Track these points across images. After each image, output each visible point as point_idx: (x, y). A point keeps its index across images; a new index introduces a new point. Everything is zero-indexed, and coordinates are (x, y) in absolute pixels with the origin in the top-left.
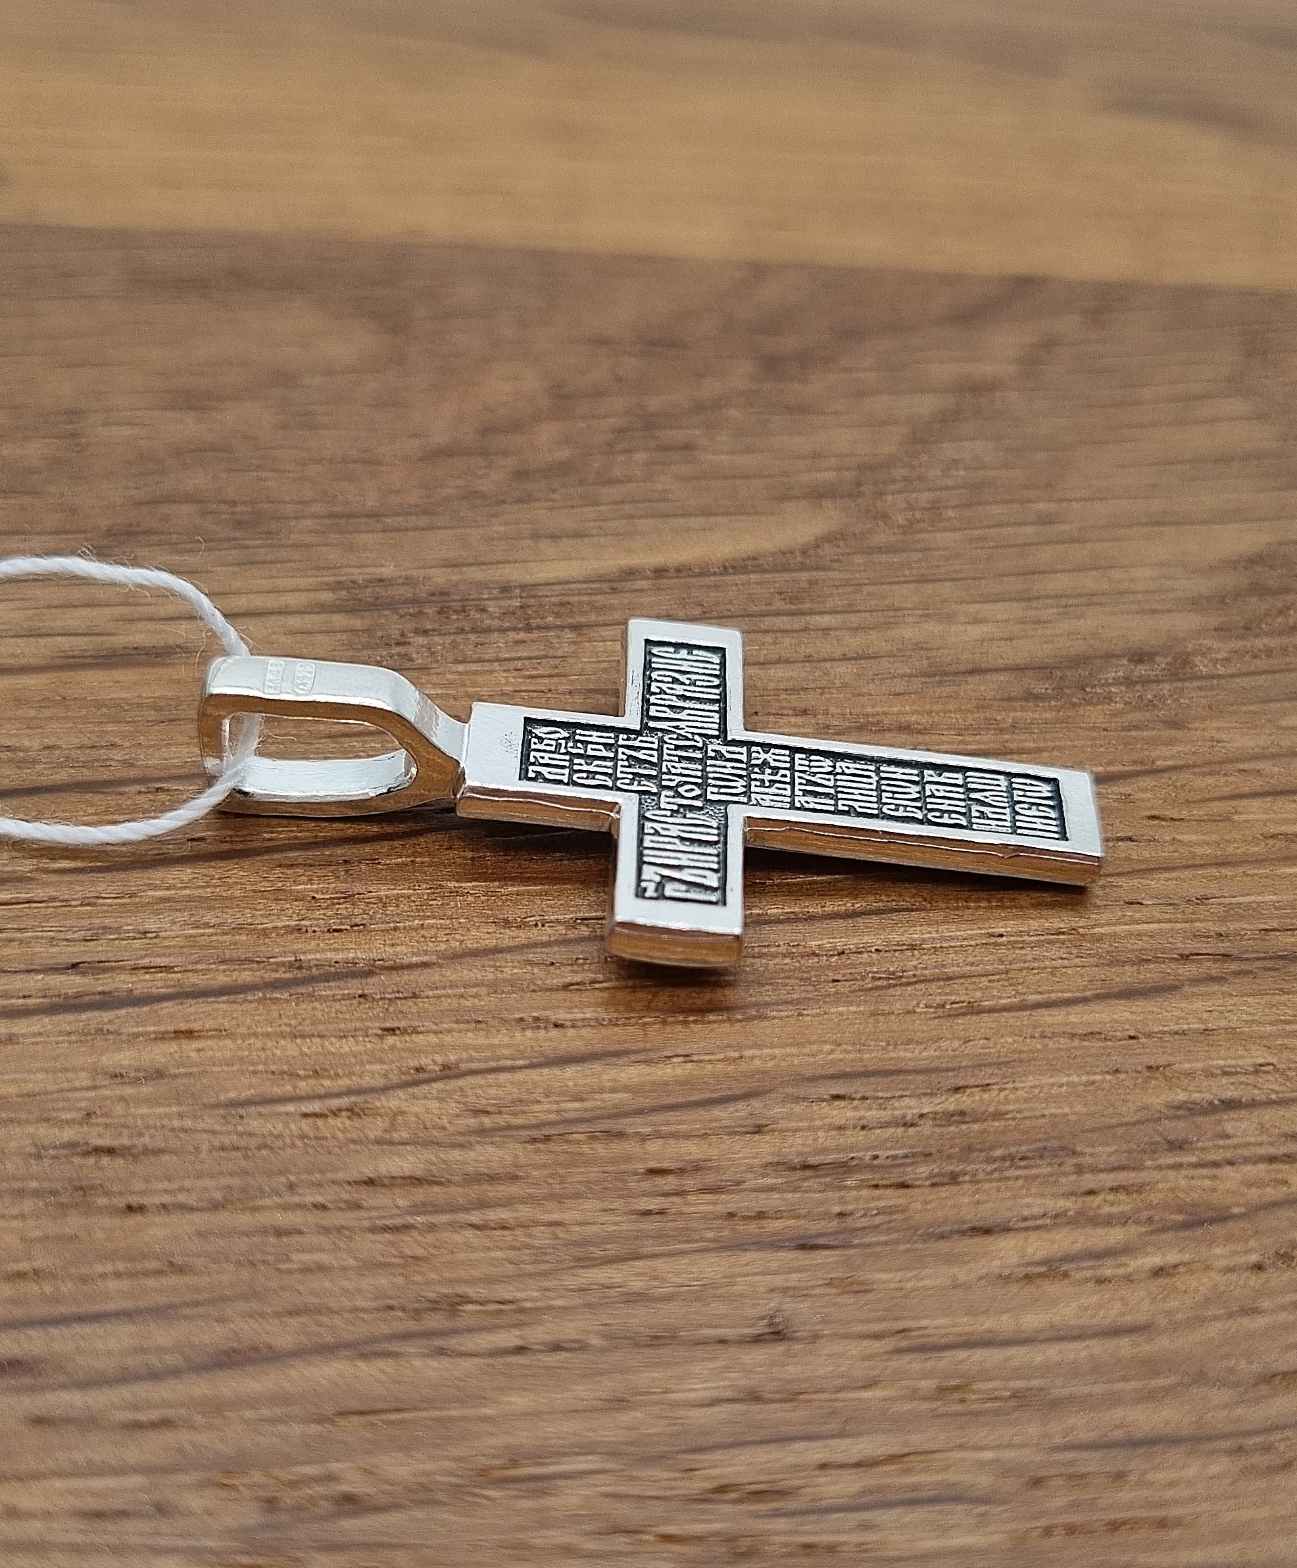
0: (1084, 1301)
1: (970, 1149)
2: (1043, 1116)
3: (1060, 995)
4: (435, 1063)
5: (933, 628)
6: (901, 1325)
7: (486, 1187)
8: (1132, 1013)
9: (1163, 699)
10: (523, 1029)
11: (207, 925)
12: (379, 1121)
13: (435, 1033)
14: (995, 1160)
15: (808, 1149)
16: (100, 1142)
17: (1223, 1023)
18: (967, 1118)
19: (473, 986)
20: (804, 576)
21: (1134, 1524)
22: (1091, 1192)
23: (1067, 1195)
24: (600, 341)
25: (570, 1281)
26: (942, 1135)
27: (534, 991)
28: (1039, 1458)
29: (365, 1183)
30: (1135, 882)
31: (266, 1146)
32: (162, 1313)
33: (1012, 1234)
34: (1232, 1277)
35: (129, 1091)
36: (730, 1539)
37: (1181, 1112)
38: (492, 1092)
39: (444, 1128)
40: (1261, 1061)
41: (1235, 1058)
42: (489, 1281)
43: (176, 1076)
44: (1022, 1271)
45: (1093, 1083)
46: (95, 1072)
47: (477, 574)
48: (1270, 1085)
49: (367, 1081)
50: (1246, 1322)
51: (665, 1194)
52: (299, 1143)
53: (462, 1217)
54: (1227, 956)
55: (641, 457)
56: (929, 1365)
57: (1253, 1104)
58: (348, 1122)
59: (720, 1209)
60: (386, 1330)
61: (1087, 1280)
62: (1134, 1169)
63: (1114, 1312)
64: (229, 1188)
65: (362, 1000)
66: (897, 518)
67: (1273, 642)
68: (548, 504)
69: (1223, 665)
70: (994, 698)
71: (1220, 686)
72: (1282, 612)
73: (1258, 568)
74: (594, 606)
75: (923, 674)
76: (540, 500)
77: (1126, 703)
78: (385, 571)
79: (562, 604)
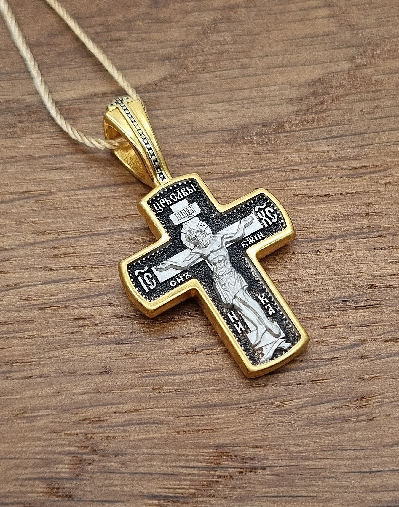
4: (13, 283)
5: (196, 114)
6: (145, 369)
7: (25, 325)
9: (271, 141)
10: (41, 271)
13: (14, 273)
19: (27, 256)
20: (155, 94)
25: (48, 355)
27: (46, 258)
28: (180, 410)
33: (183, 339)
36: (85, 435)
38: (29, 293)
39: (14, 305)
51: (79, 327)
53: (17, 335)
56: (151, 381)
59: (95, 331)
61: (204, 354)
66: (192, 68)
67: (316, 116)
68: (69, 67)
69: (296, 127)
70: (212, 143)
71: (293, 136)
72: (322, 103)
73: (318, 85)
74: (80, 109)
75: (189, 134)
76: (66, 65)
77: (258, 143)
78: (11, 97)
79: (70, 109)
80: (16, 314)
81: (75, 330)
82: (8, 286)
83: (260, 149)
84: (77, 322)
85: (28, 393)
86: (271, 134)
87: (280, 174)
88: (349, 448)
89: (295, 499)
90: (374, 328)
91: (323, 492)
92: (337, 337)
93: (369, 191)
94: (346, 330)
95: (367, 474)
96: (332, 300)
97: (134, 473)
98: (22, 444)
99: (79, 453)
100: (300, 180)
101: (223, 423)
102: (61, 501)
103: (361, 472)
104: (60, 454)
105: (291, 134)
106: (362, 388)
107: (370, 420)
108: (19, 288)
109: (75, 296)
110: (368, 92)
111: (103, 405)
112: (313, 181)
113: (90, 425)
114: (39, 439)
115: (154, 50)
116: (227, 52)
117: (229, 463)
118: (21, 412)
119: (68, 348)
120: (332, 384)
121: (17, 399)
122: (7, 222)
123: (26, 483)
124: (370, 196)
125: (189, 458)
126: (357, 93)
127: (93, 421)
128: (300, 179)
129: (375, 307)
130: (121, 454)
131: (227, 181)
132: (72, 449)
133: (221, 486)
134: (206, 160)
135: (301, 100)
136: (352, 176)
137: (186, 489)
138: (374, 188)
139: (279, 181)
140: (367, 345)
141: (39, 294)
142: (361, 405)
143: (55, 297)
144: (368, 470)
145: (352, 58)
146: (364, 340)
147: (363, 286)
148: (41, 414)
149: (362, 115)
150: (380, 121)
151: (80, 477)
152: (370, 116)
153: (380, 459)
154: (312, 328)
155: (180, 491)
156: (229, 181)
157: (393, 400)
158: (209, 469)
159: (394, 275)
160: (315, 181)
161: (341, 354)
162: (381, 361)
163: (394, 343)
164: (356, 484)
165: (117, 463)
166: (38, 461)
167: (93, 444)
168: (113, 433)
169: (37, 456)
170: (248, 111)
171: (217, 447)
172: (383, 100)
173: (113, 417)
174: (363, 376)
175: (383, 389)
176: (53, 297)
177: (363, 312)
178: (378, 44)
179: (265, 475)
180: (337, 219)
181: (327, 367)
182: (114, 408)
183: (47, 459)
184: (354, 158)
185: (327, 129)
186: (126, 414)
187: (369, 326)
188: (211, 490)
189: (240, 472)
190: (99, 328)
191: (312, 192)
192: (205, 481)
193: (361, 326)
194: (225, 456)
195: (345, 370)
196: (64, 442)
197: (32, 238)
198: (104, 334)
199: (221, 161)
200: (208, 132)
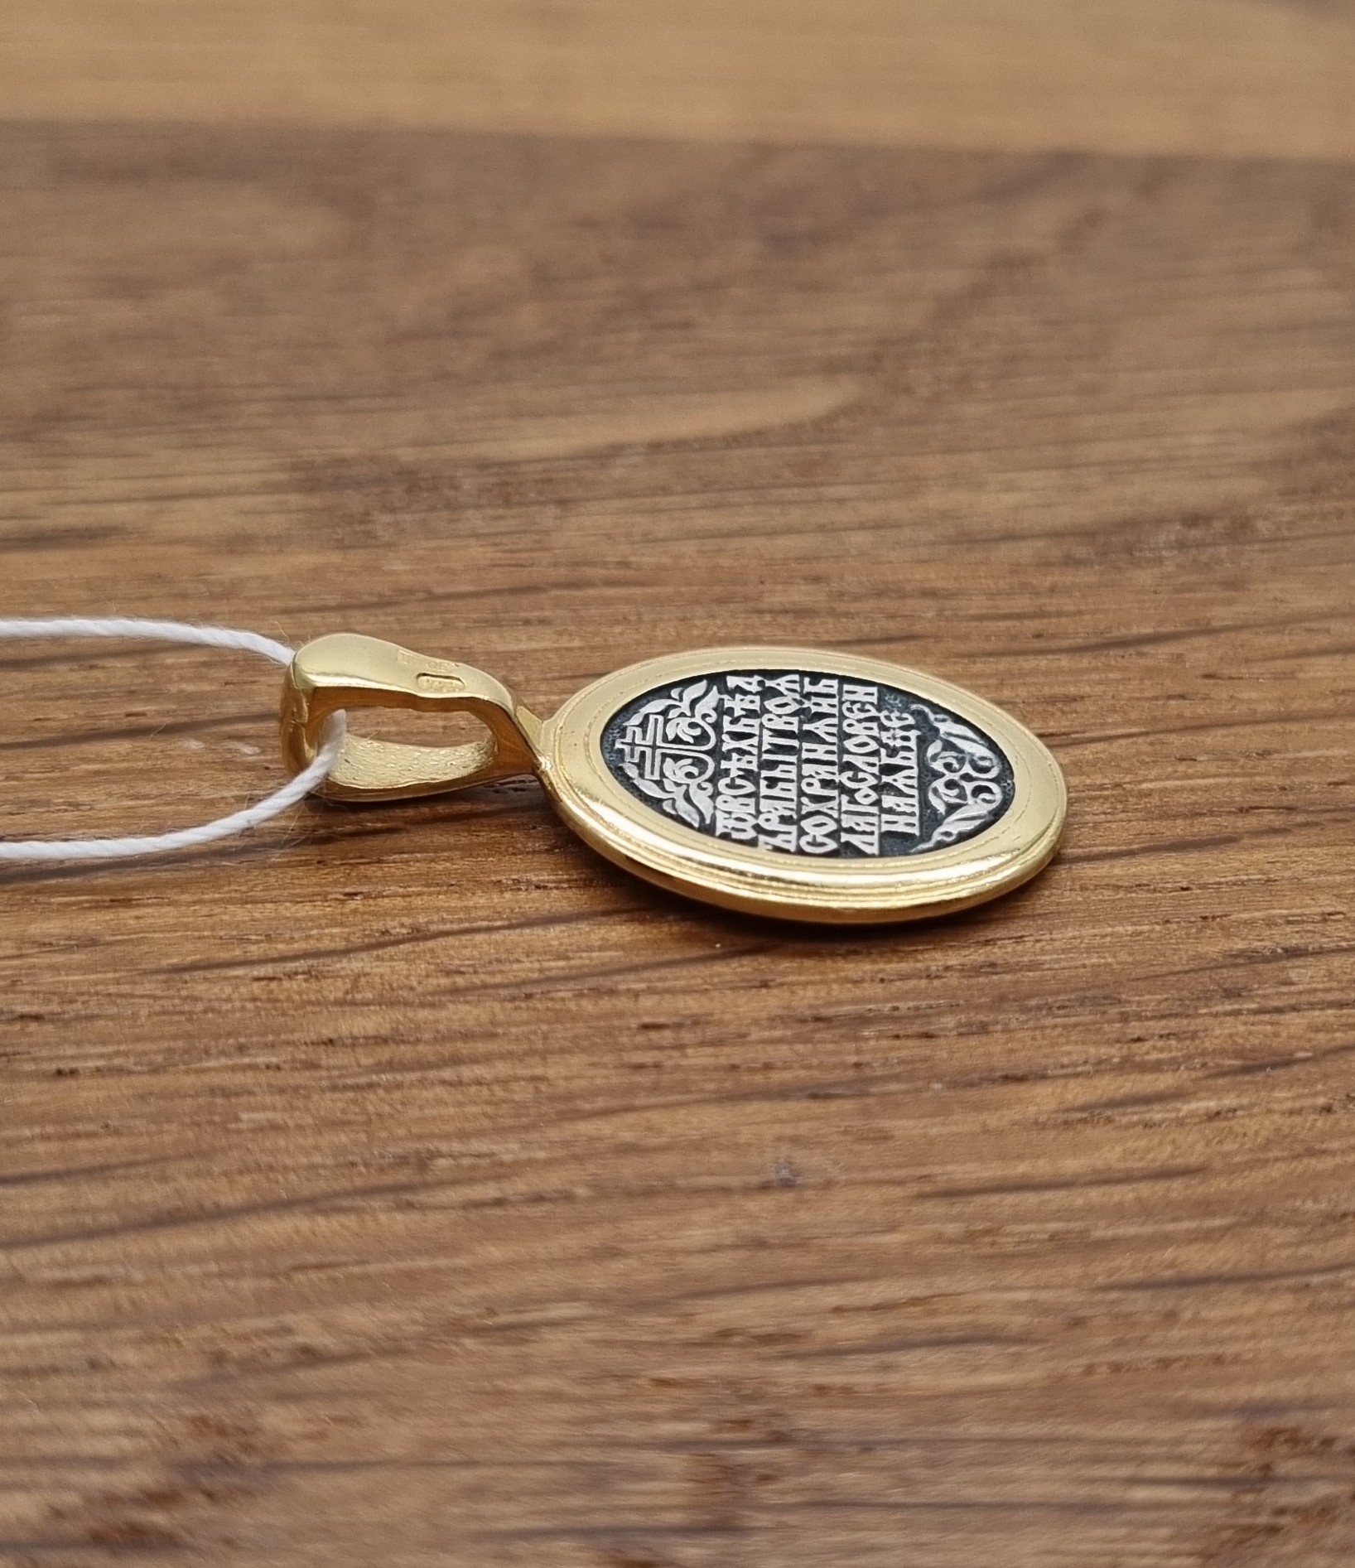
0: (1130, 1144)
1: (1002, 998)
2: (1084, 966)
3: (1103, 848)
4: (402, 925)
5: (960, 498)
6: (925, 1171)
7: (460, 1045)
8: (1184, 864)
9: (1220, 562)
10: (502, 892)
11: (147, 797)
12: (339, 982)
13: (403, 896)
14: (1030, 1010)
15: (820, 1002)
16: (27, 1009)
17: (1287, 874)
18: (998, 970)
19: (445, 851)
20: (815, 449)
21: (1188, 1361)
22: (1139, 1040)
23: (1108, 1043)
24: (588, 223)
25: (554, 1134)
26: (969, 987)
27: (514, 854)
28: (1081, 1298)
29: (325, 1044)
30: (1189, 739)
31: (212, 1010)
32: (97, 1172)
33: (1048, 1082)
34: (1297, 1120)
35: (59, 958)
36: (732, 1383)
37: (1241, 961)
38: (466, 952)
39: (412, 989)
40: (1330, 909)
41: (1301, 907)
42: (463, 1135)
43: (110, 944)
44: (1062, 1117)
45: (1141, 933)
46: (22, 941)
47: (451, 452)
48: (1337, 933)
49: (326, 944)
50: (1315, 1164)
51: (661, 1048)
52: (250, 1005)
53: (432, 1074)
54: (1290, 809)
55: (634, 336)
56: (955, 1210)
57: (1320, 952)
58: (304, 985)
59: (723, 1061)
60: (347, 1185)
61: (1135, 1125)
62: (1187, 1016)
63: (1165, 1155)
64: (170, 1050)
65: (320, 866)
67: (1345, 505)
69: (1290, 530)
70: (1031, 564)
71: (1287, 550)
73: (1329, 432)
75: (953, 542)
76: (521, 380)
77: (1181, 566)
79: (547, 481)
80: (424, 1014)
81: (648, 1058)
82: (386, 932)
83: (1191, 579)
84: (654, 1035)
86: (1214, 544)
87: (1272, 639)
99: (716, 1443)
100: (1340, 657)
104: (642, 1446)
105: (1279, 545)
111: (788, 1285)
113: (748, 1351)
117: (1308, 1465)
119: (631, 1111)
121: (455, 1269)
123: (520, 1547)
125: (1149, 1450)
127: (756, 1337)
128: (1340, 651)
130: (883, 1444)
131: (1104, 655)
132: (686, 1427)
134: (1022, 603)
135: (1288, 466)
137: (1157, 1555)
139: (1274, 658)
141: (502, 956)
143: (560, 964)
148: (554, 1315)
151: (734, 1523)
156: (1108, 655)
158: (1234, 1486)
165: (870, 1471)
169: (554, 1456)
170: (1130, 491)
173: (831, 1326)
176: (553, 964)
182: (832, 1297)
183: (595, 1465)
186: (880, 1311)
190: (735, 1053)
192: (1227, 1528)
194: (1286, 1441)
198: (756, 1069)
199: (1072, 608)
200: (1010, 536)
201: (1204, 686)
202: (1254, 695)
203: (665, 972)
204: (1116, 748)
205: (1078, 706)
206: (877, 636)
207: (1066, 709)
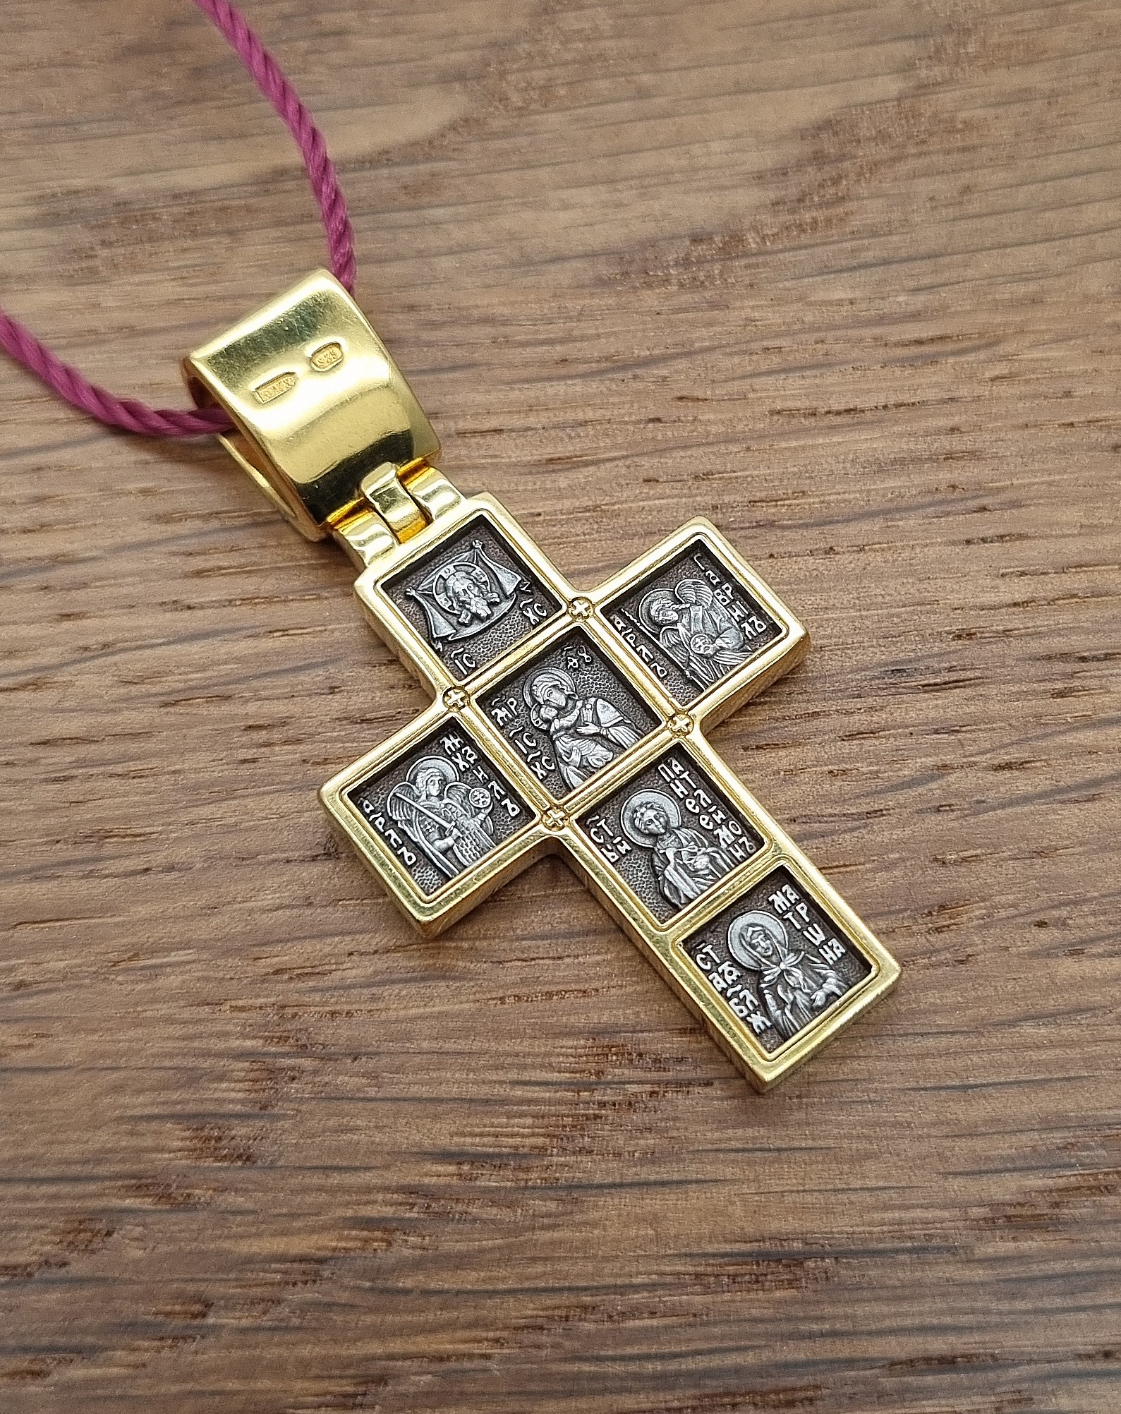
4: (98, 643)
7: (130, 744)
9: (713, 279)
10: (165, 611)
12: (55, 693)
15: (366, 707)
19: (129, 576)
20: (423, 168)
25: (186, 818)
27: (175, 578)
29: (43, 743)
30: (656, 461)
38: (138, 665)
39: (101, 697)
42: (128, 819)
47: (154, 182)
49: (48, 660)
51: (259, 746)
55: (302, 45)
58: (33, 694)
59: (297, 757)
60: (53, 859)
66: (516, 99)
67: (820, 215)
68: (219, 103)
69: (773, 242)
70: (569, 287)
71: (765, 265)
72: (836, 181)
73: (824, 136)
74: (249, 210)
75: (514, 265)
76: (212, 99)
77: (681, 285)
78: (79, 183)
79: (223, 209)
80: (107, 719)
81: (250, 754)
82: (86, 649)
83: (687, 298)
84: (255, 735)
85: (142, 911)
86: (713, 260)
87: (736, 360)
88: (911, 1031)
89: (784, 1155)
90: (968, 735)
91: (850, 1137)
92: (878, 759)
93: (952, 399)
94: (900, 742)
95: (956, 1094)
96: (866, 669)
97: (398, 1100)
98: (131, 1033)
99: (265, 1054)
100: (783, 376)
101: (610, 975)
102: (227, 1168)
103: (940, 1088)
104: (220, 1055)
105: (761, 259)
106: (941, 884)
107: (961, 962)
108: (113, 654)
109: (245, 672)
110: (948, 152)
111: (322, 936)
112: (816, 377)
113: (292, 985)
114: (169, 1020)
115: (424, 57)
116: (602, 57)
117: (626, 1071)
118: (126, 956)
119: (235, 798)
120: (869, 875)
121: (116, 924)
122: (80, 493)
123: (142, 1127)
124: (954, 410)
125: (529, 1061)
126: (920, 155)
127: (298, 975)
128: (784, 371)
129: (970, 685)
130: (365, 1054)
131: (609, 379)
132: (249, 1043)
133: (607, 1127)
134: (557, 330)
135: (785, 174)
136: (909, 362)
137: (523, 1136)
138: (964, 391)
139: (733, 379)
140: (952, 778)
141: (162, 669)
142: (939, 924)
143: (199, 675)
144: (957, 1082)
145: (907, 67)
146: (945, 766)
147: (940, 633)
148: (176, 959)
149: (932, 209)
150: (977, 223)
151: (270, 1111)
152: (951, 212)
153: (985, 1056)
154: (819, 740)
155: (511, 1141)
156: (612, 380)
157: (1016, 912)
158: (578, 1087)
159: (1015, 605)
160: (822, 375)
161: (889, 801)
162: (985, 817)
163: (1016, 773)
164: (929, 1117)
165: (357, 1075)
166: (171, 1072)
167: (301, 1030)
168: (346, 1002)
170: (657, 206)
171: (595, 1033)
172: (985, 171)
173: (345, 966)
174: (944, 853)
175: (990, 886)
176: (195, 675)
177: (942, 698)
178: (969, 30)
179: (712, 1099)
180: (876, 468)
181: (855, 834)
182: (347, 943)
183: (192, 1069)
184: (915, 316)
185: (848, 245)
186: (377, 956)
187: (958, 731)
188: (583, 1136)
189: (652, 1094)
190: (305, 749)
191: (815, 404)
192: (568, 1116)
193: (936, 732)
194: (616, 1054)
195: (899, 842)
196: (230, 1028)
197: (142, 531)
198: (318, 763)
199: (592, 331)
200: (559, 259)
201: (675, 411)
202: (712, 417)
203: (267, 682)
204: (604, 471)
205: (580, 430)
206: (446, 365)
207: (573, 434)
